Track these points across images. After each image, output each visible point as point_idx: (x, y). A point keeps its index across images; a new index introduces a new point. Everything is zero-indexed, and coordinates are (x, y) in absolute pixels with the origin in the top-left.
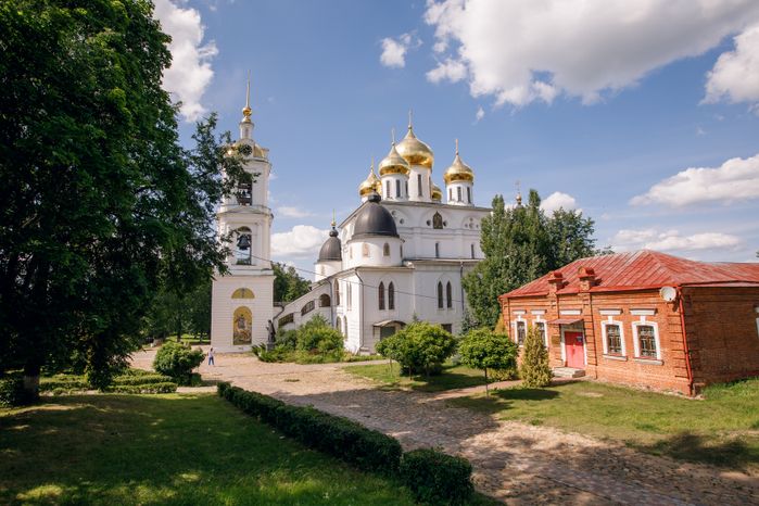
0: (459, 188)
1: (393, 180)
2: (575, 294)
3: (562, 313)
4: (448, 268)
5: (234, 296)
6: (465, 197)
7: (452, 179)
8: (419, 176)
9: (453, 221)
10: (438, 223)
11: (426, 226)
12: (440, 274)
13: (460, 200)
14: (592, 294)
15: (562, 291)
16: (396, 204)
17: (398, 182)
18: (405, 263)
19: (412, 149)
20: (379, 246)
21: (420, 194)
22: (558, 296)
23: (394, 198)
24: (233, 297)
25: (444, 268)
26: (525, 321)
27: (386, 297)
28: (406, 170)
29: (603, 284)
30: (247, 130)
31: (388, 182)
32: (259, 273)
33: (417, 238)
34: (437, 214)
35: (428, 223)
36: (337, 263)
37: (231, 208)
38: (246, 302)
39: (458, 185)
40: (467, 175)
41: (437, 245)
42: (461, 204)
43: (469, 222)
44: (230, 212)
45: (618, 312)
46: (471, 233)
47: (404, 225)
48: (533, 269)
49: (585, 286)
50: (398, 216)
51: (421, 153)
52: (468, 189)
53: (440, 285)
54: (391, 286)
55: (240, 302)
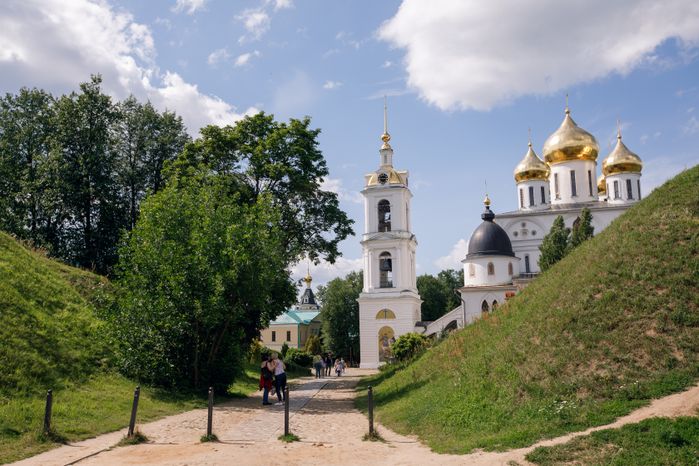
0: (616, 182)
1: (526, 188)
5: (379, 316)
6: (623, 192)
7: (611, 171)
8: (573, 173)
16: (524, 216)
20: (483, 265)
21: (574, 193)
23: (528, 207)
24: (377, 317)
28: (542, 172)
30: (386, 157)
31: (521, 191)
32: (399, 295)
34: (579, 220)
37: (372, 236)
38: (388, 323)
39: (616, 179)
42: (619, 202)
44: (370, 240)
47: (536, 236)
50: (528, 228)
52: (628, 181)
54: (495, 304)
55: (384, 323)
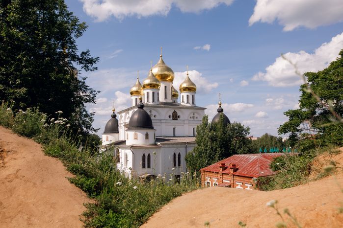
0: (188, 96)
1: (151, 92)
2: (228, 174)
3: (224, 181)
4: (179, 146)
6: (190, 101)
7: (184, 90)
8: (166, 87)
9: (184, 115)
10: (175, 117)
11: (168, 118)
12: (175, 149)
13: (188, 102)
14: (234, 175)
15: (224, 172)
16: (152, 106)
17: (153, 93)
18: (157, 143)
19: (161, 71)
20: (143, 134)
21: (166, 98)
22: (223, 174)
23: (151, 103)
25: (177, 146)
26: (210, 182)
27: (146, 161)
28: (158, 85)
29: (238, 171)
31: (148, 93)
33: (163, 126)
34: (175, 112)
35: (170, 117)
36: (116, 135)
39: (188, 94)
40: (193, 88)
41: (174, 129)
42: (188, 105)
43: (192, 115)
45: (241, 184)
46: (194, 122)
47: (156, 118)
48: (217, 155)
49: (232, 171)
50: (153, 114)
51: (166, 73)
52: (193, 96)
53: (175, 155)
54: (149, 156)
